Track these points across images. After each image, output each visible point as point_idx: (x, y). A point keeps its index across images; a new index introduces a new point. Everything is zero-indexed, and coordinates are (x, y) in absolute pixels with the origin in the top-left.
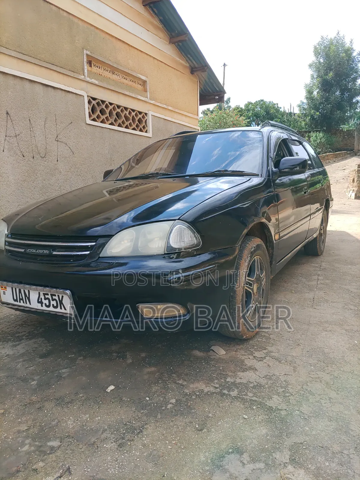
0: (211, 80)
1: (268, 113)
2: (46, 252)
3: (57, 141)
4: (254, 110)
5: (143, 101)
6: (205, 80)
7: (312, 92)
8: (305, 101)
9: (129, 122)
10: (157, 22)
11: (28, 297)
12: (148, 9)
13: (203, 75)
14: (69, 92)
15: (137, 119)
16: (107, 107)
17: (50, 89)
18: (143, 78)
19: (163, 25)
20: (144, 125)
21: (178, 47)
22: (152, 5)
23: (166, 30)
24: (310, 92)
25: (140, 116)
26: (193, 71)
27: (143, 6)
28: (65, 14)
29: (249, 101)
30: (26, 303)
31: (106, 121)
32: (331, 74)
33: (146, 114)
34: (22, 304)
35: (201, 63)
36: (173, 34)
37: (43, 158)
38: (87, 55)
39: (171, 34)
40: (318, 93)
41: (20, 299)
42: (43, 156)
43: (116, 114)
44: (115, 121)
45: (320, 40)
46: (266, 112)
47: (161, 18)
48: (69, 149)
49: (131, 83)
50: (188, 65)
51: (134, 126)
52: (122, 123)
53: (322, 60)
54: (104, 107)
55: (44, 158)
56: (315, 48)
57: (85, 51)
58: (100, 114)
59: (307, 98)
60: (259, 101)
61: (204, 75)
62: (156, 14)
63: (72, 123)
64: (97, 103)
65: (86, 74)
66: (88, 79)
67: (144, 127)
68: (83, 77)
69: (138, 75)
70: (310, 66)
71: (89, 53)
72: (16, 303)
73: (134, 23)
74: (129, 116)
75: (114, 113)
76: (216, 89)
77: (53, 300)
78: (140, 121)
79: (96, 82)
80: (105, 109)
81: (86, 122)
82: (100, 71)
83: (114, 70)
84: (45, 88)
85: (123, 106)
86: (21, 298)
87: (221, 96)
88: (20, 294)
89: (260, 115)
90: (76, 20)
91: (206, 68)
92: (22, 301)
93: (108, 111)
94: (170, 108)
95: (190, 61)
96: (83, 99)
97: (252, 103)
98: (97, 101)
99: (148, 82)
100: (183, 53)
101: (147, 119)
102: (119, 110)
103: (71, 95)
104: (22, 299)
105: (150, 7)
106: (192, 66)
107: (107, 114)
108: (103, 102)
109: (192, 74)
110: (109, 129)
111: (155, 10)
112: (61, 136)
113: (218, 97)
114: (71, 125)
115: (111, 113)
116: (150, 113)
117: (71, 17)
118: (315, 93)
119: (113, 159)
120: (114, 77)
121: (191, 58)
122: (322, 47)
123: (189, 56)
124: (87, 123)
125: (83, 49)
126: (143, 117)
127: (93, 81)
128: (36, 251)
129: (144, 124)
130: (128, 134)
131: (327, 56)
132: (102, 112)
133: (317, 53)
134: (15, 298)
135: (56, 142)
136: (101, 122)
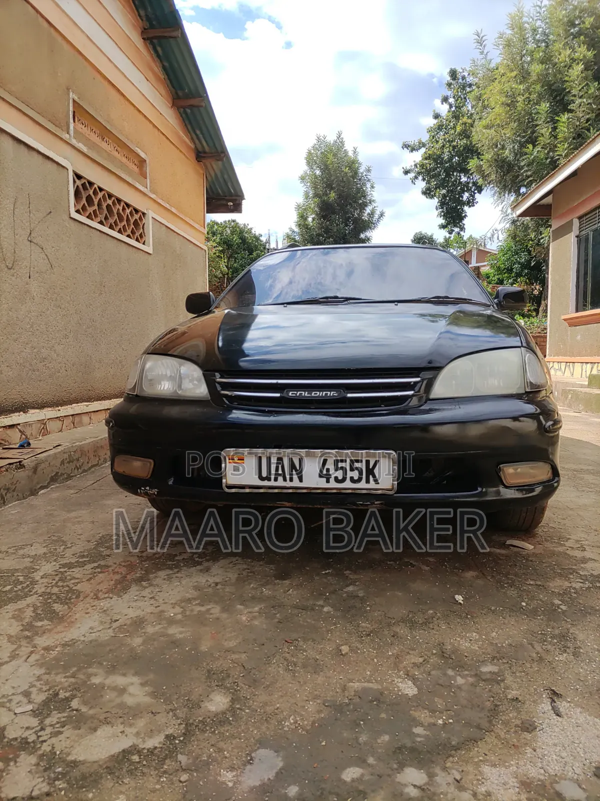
0: (226, 176)
1: (244, 240)
2: (332, 394)
3: (31, 242)
4: (221, 234)
5: (141, 191)
6: (216, 175)
7: (306, 219)
8: (296, 230)
9: (123, 224)
10: (158, 70)
12: (148, 45)
13: (214, 166)
14: (48, 158)
15: (132, 221)
16: (95, 193)
17: (22, 147)
18: (143, 155)
19: (166, 77)
20: (141, 233)
21: (184, 115)
22: (155, 41)
23: (170, 85)
24: (303, 217)
25: (136, 217)
26: (200, 156)
27: (143, 38)
28: (45, 24)
31: (93, 217)
32: (333, 195)
33: (144, 214)
34: (280, 482)
35: (216, 148)
36: (180, 93)
37: (10, 269)
38: (74, 101)
39: (177, 93)
40: (314, 219)
42: (10, 266)
43: (106, 206)
44: (106, 218)
45: (315, 142)
46: (241, 238)
47: (166, 64)
48: (46, 258)
49: (124, 160)
50: (193, 146)
51: (129, 232)
52: (114, 224)
53: (318, 172)
54: (91, 193)
55: (12, 270)
56: (310, 153)
57: (71, 94)
58: (86, 205)
59: (299, 225)
60: (229, 221)
61: (217, 166)
62: (158, 56)
63: (51, 212)
64: (82, 185)
65: (72, 132)
66: (74, 142)
67: (141, 236)
68: (67, 136)
69: (137, 148)
70: (302, 179)
71: (76, 98)
72: (266, 483)
73: (130, 62)
74: (122, 214)
75: (104, 207)
76: (231, 192)
78: (136, 223)
79: (84, 149)
80: (93, 196)
81: (70, 214)
82: (85, 131)
83: (105, 133)
84: (16, 145)
85: (115, 196)
87: (237, 202)
89: (232, 243)
90: (60, 39)
91: (222, 155)
93: (96, 202)
94: (173, 210)
95: (197, 142)
96: (66, 174)
97: (217, 224)
98: (83, 181)
99: (147, 162)
100: (189, 127)
101: (144, 224)
102: (110, 202)
103: (49, 164)
105: (152, 43)
106: (200, 149)
107: (94, 205)
108: (91, 184)
109: (198, 161)
110: (98, 232)
111: (159, 49)
112: (36, 234)
113: (232, 204)
114: (49, 216)
115: (99, 205)
116: (151, 214)
117: (52, 30)
118: (310, 219)
119: (103, 284)
120: (104, 145)
121: (201, 136)
122: (319, 153)
123: (198, 132)
124: (72, 216)
125: (68, 89)
126: (140, 219)
127: (80, 146)
128: (310, 393)
129: (142, 230)
130: (123, 244)
131: (325, 168)
132: (89, 200)
133: (310, 160)
135: (29, 243)
136: (88, 217)
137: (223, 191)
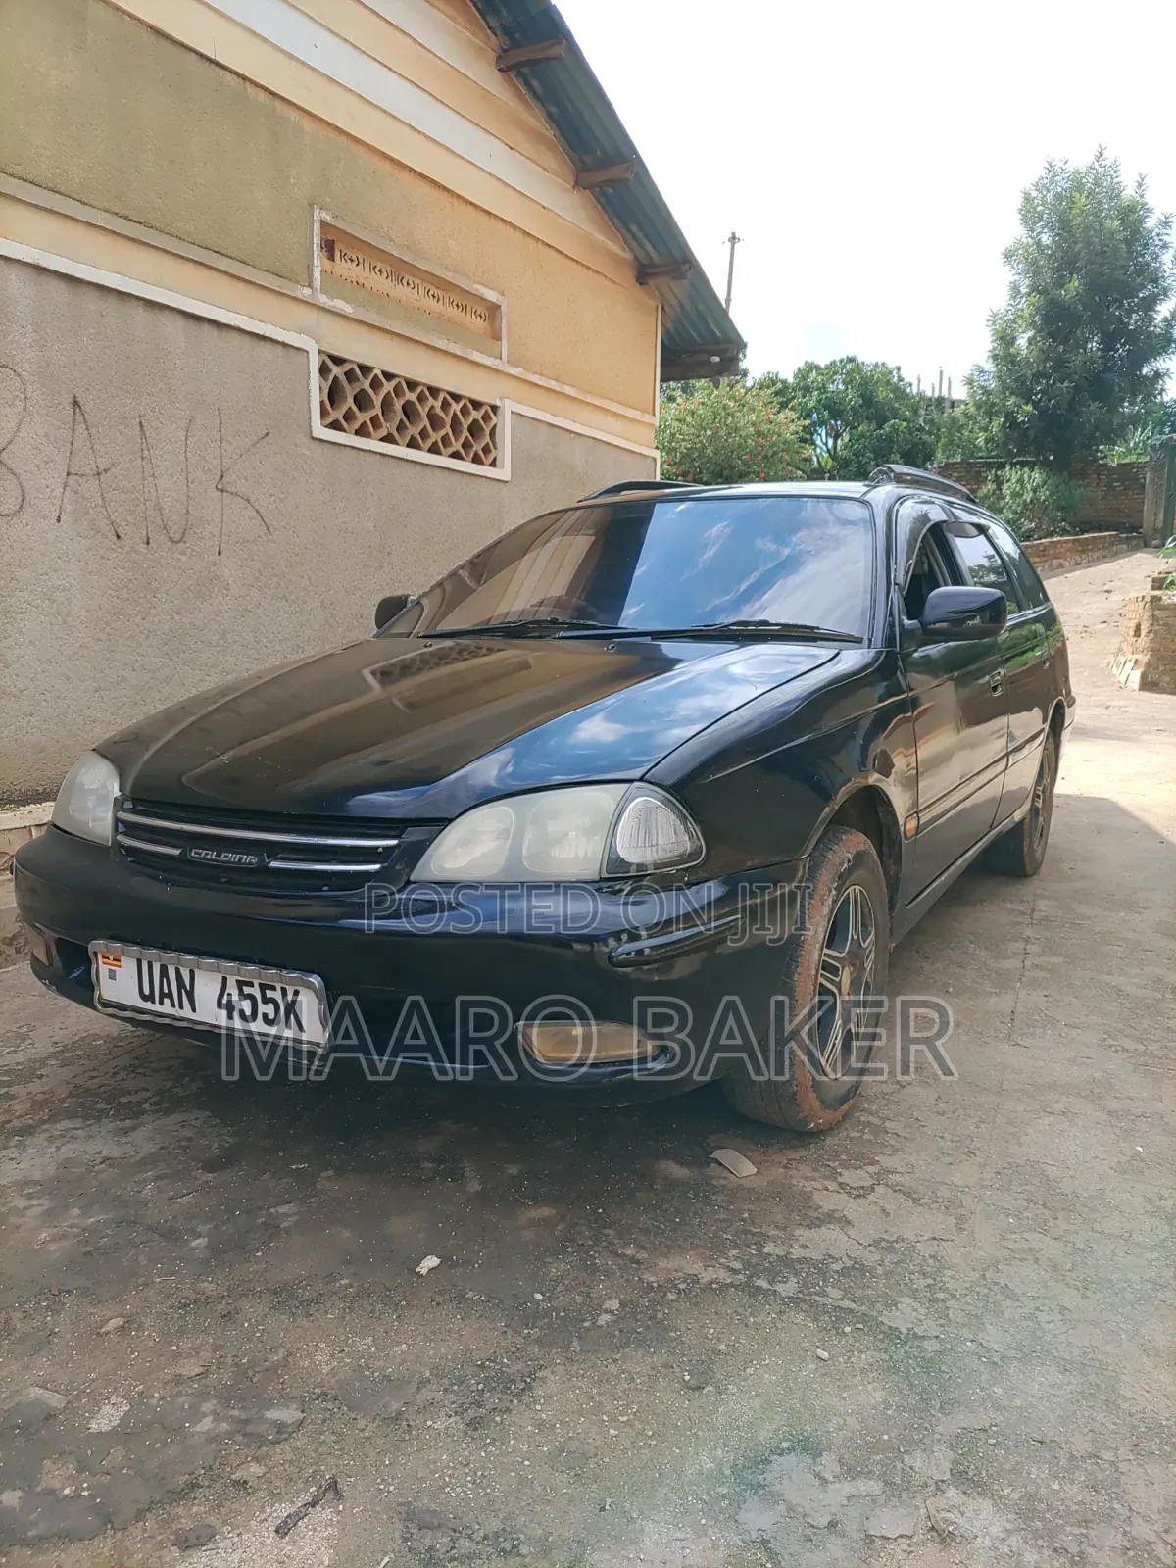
0: (701, 306)
1: (868, 399)
2: (249, 859)
3: (222, 491)
4: (823, 389)
5: (486, 367)
6: (682, 306)
7: (1014, 339)
8: (989, 366)
9: (442, 433)
10: (536, 121)
11: (188, 988)
12: (514, 79)
13: (677, 291)
14: (263, 338)
15: (466, 424)
16: (376, 384)
17: (206, 328)
18: (492, 296)
19: (558, 133)
20: (487, 444)
21: (602, 200)
22: (525, 70)
23: (567, 147)
24: (1005, 339)
25: (476, 415)
26: (644, 274)
27: (499, 70)
28: (262, 97)
29: (810, 360)
30: (181, 1007)
31: (371, 429)
32: (1075, 284)
33: (494, 408)
34: (166, 1008)
35: (671, 253)
36: (588, 159)
37: (177, 542)
38: (324, 224)
39: (582, 161)
40: (1031, 341)
41: (162, 995)
42: (177, 537)
43: (403, 407)
44: (401, 428)
45: (1043, 172)
46: (862, 396)
47: (554, 109)
48: (256, 515)
49: (452, 311)
50: (628, 255)
51: (457, 446)
52: (419, 437)
53: (1046, 239)
54: (366, 385)
55: (181, 544)
56: (1028, 198)
57: (317, 212)
58: (354, 408)
59: (995, 357)
60: (841, 361)
61: (679, 289)
62: (535, 95)
63: (267, 434)
64: (346, 374)
65: (317, 284)
66: (323, 299)
67: (486, 450)
68: (307, 291)
69: (476, 286)
70: (1008, 255)
71: (328, 218)
72: (148, 1005)
73: (467, 123)
74: (442, 414)
75: (398, 404)
76: (715, 334)
77: (266, 1001)
78: (475, 430)
79: (348, 309)
80: (371, 391)
81: (311, 432)
82: (357, 272)
83: (401, 270)
84: (192, 325)
85: (424, 384)
86: (166, 990)
87: (728, 355)
88: (165, 980)
89: (842, 408)
90: (294, 115)
91: (685, 267)
92: (167, 1001)
93: (378, 400)
94: (569, 390)
95: (634, 244)
96: (305, 360)
97: (817, 367)
98: (347, 367)
99: (504, 308)
100: (616, 220)
101: (495, 426)
102: (412, 396)
103: (265, 350)
104: (170, 995)
105: (520, 75)
106: (644, 261)
107: (374, 407)
108: (365, 369)
109: (641, 284)
110: (379, 456)
111: (535, 83)
112: (234, 477)
113: (717, 359)
114: (264, 441)
115: (387, 405)
116: (508, 407)
117: (278, 104)
118: (1022, 341)
119: (388, 549)
120: (402, 292)
121: (640, 235)
122: (1049, 197)
123: (634, 229)
124: (315, 435)
125: (311, 205)
126: (486, 418)
127: (340, 305)
128: (218, 855)
129: (487, 439)
130: (437, 471)
131: (1064, 226)
132: (362, 401)
133: (1030, 215)
134: (147, 991)
135: (219, 493)
136: (357, 433)
137: (699, 335)
